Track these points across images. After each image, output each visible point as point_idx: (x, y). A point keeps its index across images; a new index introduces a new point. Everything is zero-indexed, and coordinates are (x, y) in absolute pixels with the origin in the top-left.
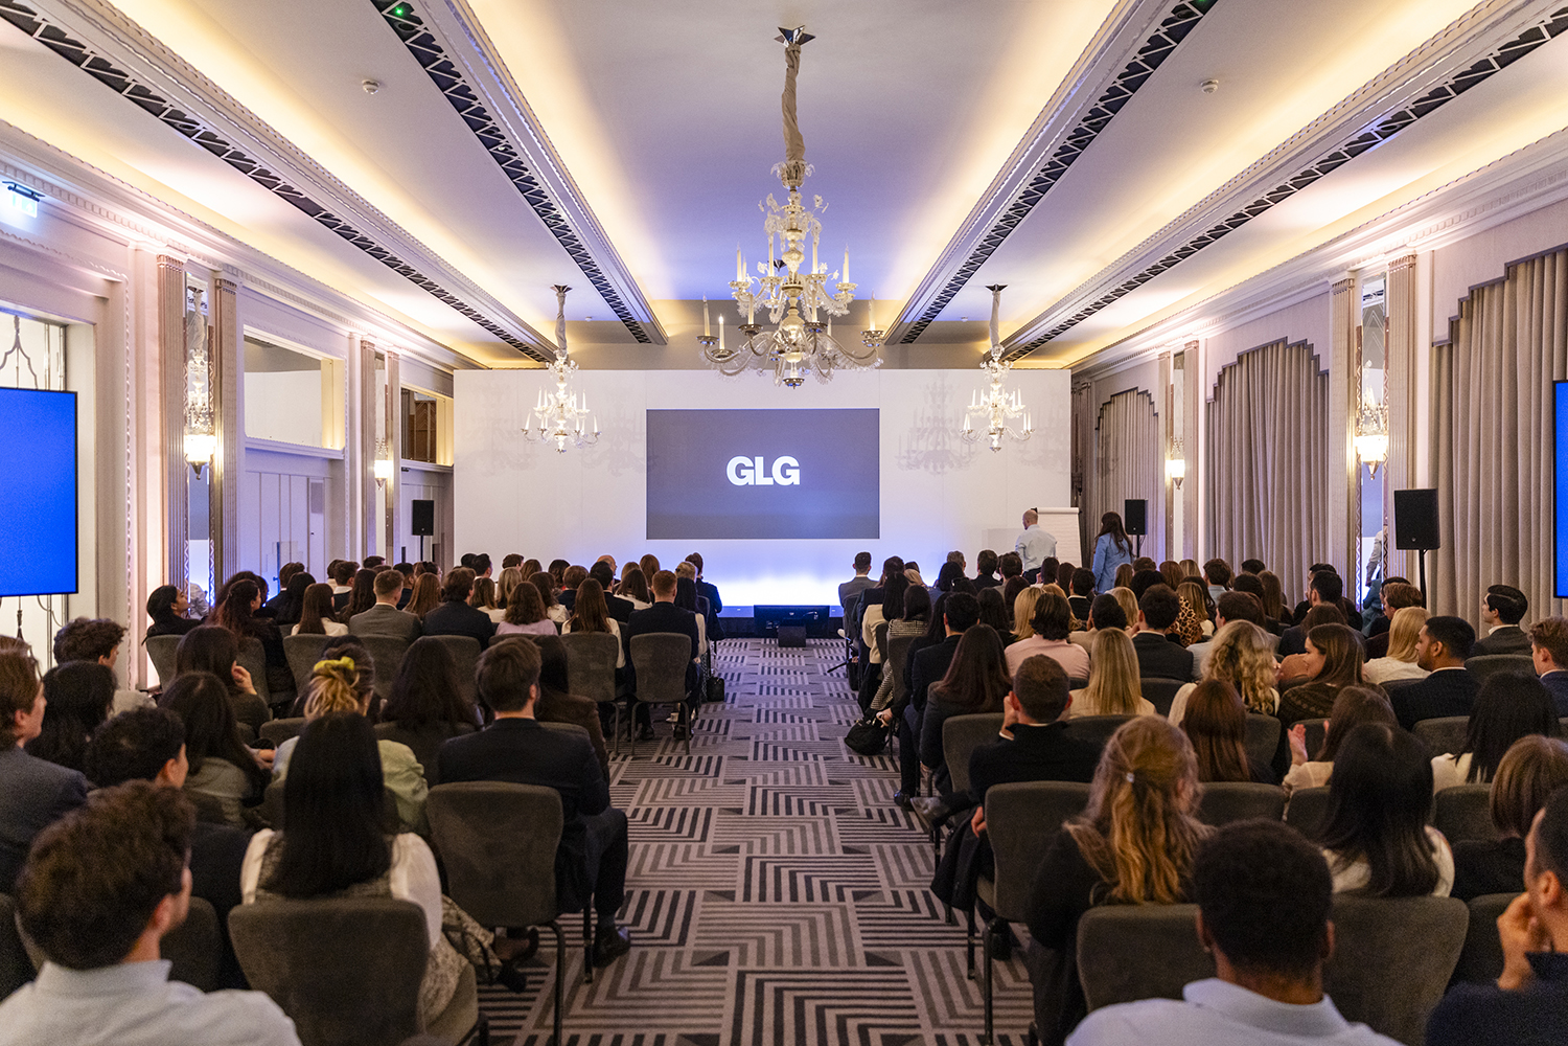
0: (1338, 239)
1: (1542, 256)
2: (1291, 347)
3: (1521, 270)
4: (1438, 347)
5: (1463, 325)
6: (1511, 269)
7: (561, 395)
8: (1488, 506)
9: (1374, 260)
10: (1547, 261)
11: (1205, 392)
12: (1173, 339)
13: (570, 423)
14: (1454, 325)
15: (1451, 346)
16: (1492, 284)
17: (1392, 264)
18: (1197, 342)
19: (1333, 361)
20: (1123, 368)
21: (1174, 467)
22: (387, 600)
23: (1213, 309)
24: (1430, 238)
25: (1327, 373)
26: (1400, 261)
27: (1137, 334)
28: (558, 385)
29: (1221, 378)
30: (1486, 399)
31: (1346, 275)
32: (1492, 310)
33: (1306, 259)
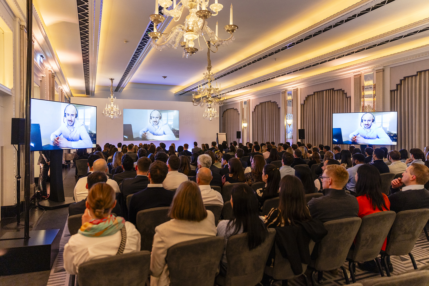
0: (284, 84)
1: (319, 92)
2: (271, 103)
3: (316, 93)
4: (301, 105)
5: (306, 101)
6: (314, 93)
7: (112, 105)
8: (310, 132)
9: (290, 88)
10: (320, 92)
11: (252, 109)
12: (245, 99)
13: (114, 112)
14: (304, 101)
15: (304, 105)
16: (311, 95)
17: (293, 90)
18: (250, 100)
19: (281, 106)
20: (231, 103)
21: (245, 125)
22: (130, 151)
23: (254, 94)
24: (300, 86)
25: (280, 108)
26: (295, 89)
27: (236, 97)
28: (111, 103)
29: (256, 107)
30: (310, 114)
31: (284, 91)
32: (311, 99)
33: (277, 87)
